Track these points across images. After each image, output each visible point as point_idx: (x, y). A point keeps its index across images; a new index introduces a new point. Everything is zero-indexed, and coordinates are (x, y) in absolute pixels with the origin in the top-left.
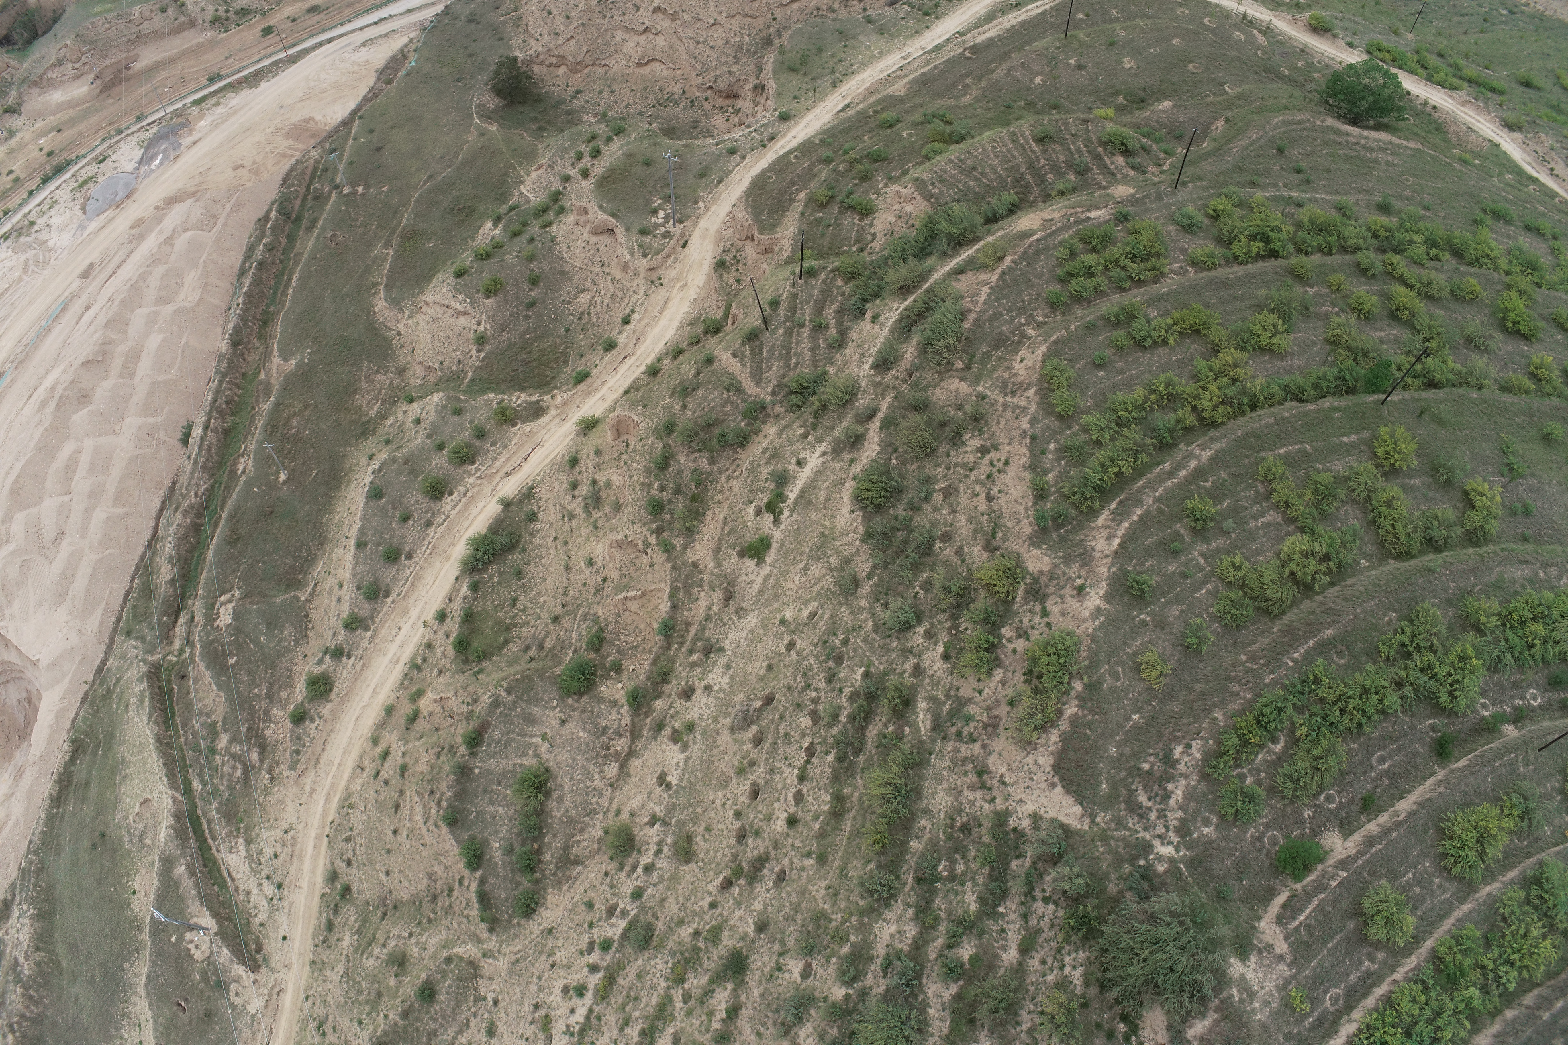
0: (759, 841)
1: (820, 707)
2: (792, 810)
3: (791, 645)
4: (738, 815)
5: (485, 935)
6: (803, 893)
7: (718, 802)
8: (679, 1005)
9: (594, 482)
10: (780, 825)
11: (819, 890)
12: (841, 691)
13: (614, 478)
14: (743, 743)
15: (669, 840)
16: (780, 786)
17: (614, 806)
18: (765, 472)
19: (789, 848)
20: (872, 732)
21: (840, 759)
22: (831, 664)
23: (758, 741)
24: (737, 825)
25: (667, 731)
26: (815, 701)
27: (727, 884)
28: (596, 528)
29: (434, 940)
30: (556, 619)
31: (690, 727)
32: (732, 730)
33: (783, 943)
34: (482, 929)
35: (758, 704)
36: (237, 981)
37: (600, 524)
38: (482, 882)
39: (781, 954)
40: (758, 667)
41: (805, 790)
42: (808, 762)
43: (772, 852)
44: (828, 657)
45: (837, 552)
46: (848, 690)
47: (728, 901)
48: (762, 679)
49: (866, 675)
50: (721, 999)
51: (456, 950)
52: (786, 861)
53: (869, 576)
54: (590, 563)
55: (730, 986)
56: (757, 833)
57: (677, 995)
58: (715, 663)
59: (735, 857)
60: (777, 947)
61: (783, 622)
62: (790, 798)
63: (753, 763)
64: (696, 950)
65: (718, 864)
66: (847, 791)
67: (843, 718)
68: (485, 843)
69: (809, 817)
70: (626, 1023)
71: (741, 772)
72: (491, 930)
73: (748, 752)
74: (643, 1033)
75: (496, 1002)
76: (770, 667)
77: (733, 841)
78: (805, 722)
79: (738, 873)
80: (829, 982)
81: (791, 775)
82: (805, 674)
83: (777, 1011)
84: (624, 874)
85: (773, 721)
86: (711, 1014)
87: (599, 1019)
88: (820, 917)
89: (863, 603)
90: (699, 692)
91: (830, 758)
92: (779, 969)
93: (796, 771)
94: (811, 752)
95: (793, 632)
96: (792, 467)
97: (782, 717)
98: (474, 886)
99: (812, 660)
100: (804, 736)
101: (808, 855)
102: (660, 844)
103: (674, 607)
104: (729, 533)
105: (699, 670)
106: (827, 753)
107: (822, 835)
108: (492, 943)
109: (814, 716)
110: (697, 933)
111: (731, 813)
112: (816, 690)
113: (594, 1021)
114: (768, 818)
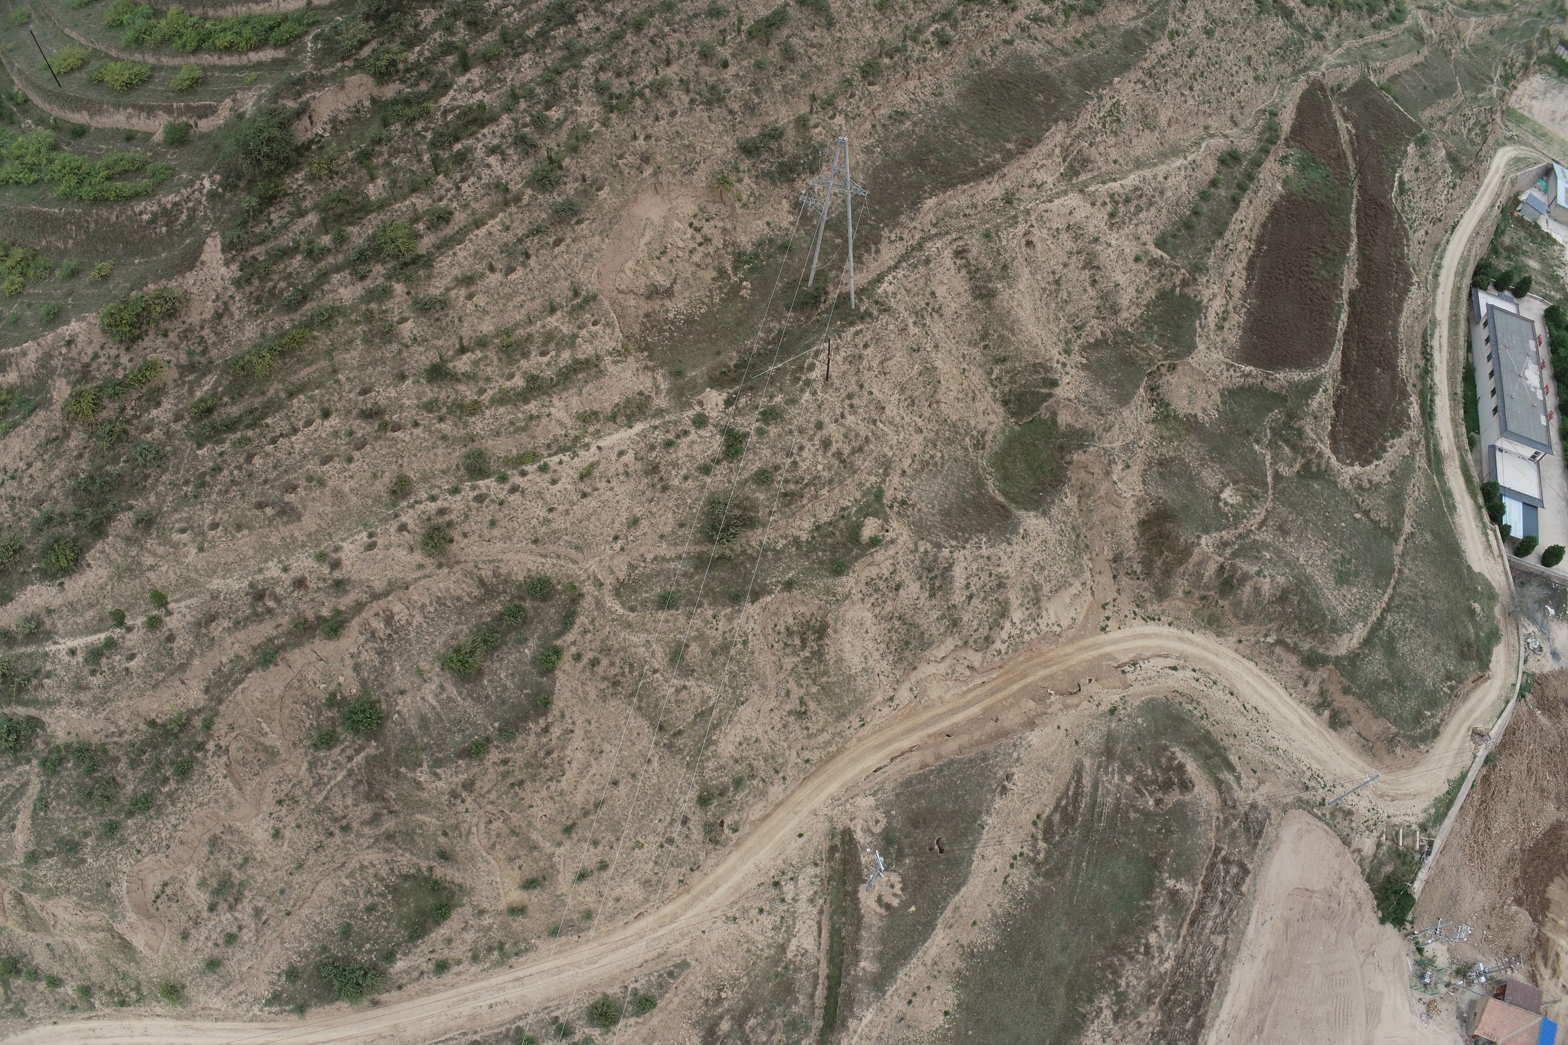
0: (354, 427)
1: (241, 460)
2: (319, 421)
3: (214, 526)
4: (350, 460)
5: (589, 598)
6: (362, 367)
7: (353, 483)
8: (490, 392)
9: (212, 908)
10: (334, 421)
11: (352, 357)
12: (221, 454)
13: (193, 881)
14: (302, 498)
15: (405, 504)
16: (311, 444)
17: (419, 573)
18: (96, 681)
19: (343, 402)
20: (234, 411)
21: (264, 415)
22: (208, 478)
23: (292, 488)
24: (357, 454)
25: (337, 574)
26: (239, 468)
27: (397, 427)
28: (246, 860)
29: (635, 639)
30: (346, 829)
31: (321, 557)
32: (299, 517)
33: (400, 352)
34: (587, 603)
35: (269, 511)
36: (869, 830)
37: (239, 860)
38: (559, 634)
39: (407, 346)
40: (245, 541)
41: (301, 423)
42: (282, 435)
43: (354, 412)
44: (204, 484)
45: (126, 554)
46: (218, 449)
47: (407, 415)
48: (250, 528)
49: (200, 446)
50: (463, 364)
51: (621, 611)
52: (352, 395)
53: (131, 508)
54: (277, 834)
55: (450, 365)
56: (351, 433)
57: (486, 397)
58: (264, 580)
59: (377, 439)
60: (405, 354)
61: (201, 549)
62: (312, 428)
63: (310, 479)
64: (450, 412)
65: (390, 447)
66: (283, 395)
67: (239, 434)
68: (534, 661)
69: (315, 405)
70: (531, 417)
71: (322, 483)
72: (582, 596)
73: (305, 489)
74: (526, 401)
75: (616, 538)
76: (239, 528)
77: (368, 448)
78: (257, 461)
79: (384, 427)
80: (397, 300)
81: (297, 440)
82: (227, 492)
83: (438, 319)
84: (453, 517)
85: (272, 487)
86: (476, 363)
87: (549, 446)
88: (368, 341)
89: (152, 499)
90: (292, 574)
91: (269, 421)
92: (415, 339)
93: (293, 439)
94: (273, 441)
95: (203, 533)
96: (80, 658)
97: (266, 482)
98: (570, 637)
99: (214, 496)
100: (267, 455)
101: (337, 381)
102: (412, 507)
103: (249, 670)
104: (163, 669)
105: (278, 590)
106: (267, 426)
107: (320, 385)
108: (588, 588)
109: (249, 459)
110: (441, 419)
111: (352, 466)
112: (231, 473)
113: (554, 448)
114: (336, 434)
